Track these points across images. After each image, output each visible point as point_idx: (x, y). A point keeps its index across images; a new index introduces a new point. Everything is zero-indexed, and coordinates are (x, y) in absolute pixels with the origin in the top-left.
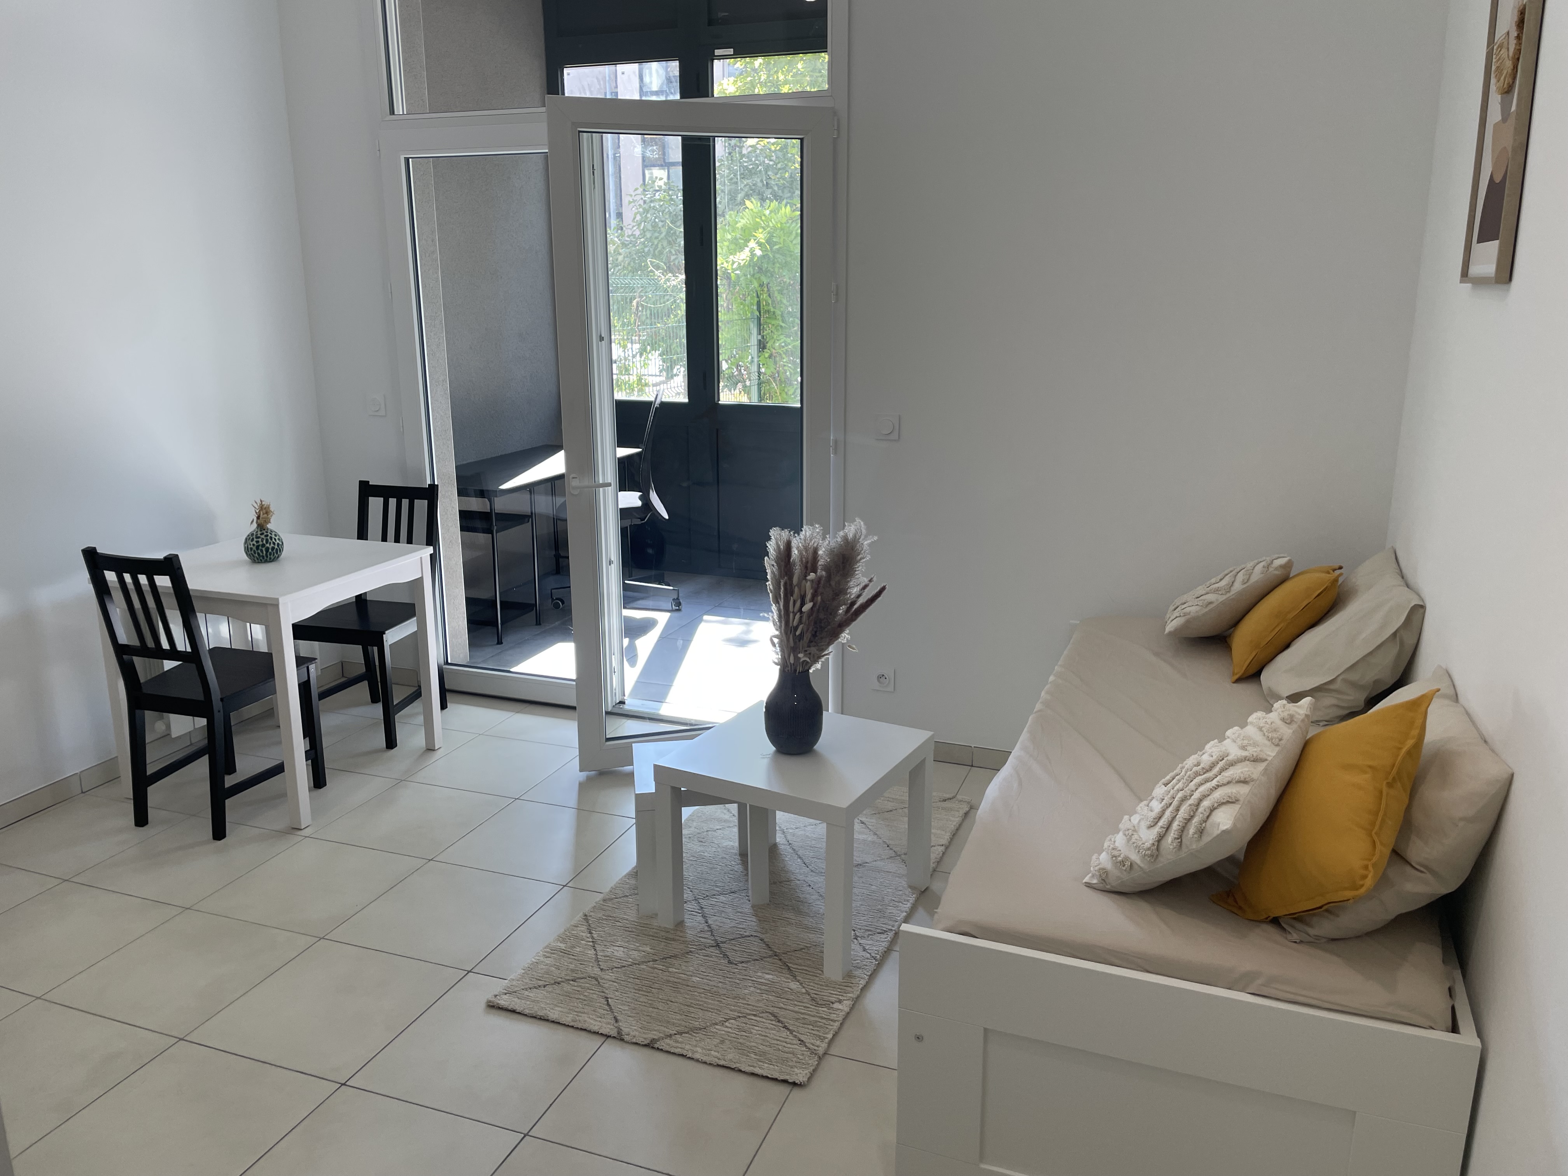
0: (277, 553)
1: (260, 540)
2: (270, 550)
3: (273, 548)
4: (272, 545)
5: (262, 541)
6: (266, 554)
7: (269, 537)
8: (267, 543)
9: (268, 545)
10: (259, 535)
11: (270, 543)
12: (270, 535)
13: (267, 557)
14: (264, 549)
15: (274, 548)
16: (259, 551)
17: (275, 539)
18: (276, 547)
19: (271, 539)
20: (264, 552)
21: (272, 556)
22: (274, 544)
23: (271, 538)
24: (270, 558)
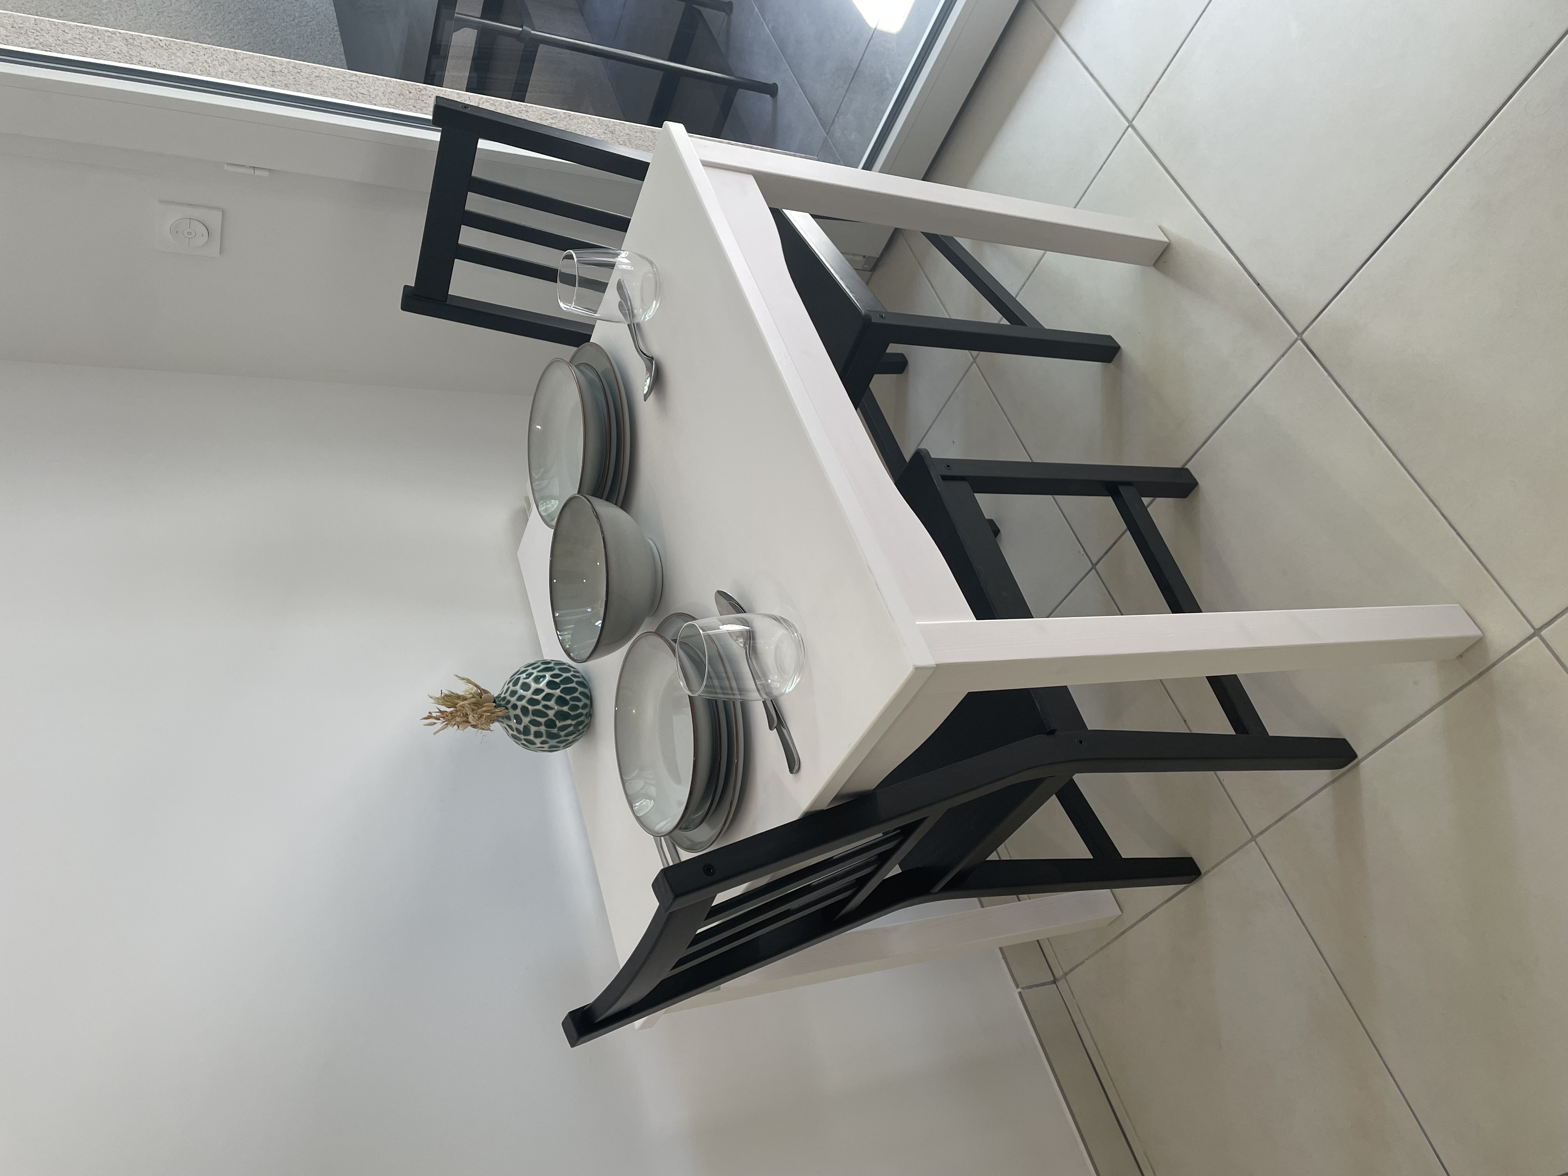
0: (574, 690)
1: (533, 729)
2: (565, 709)
3: (561, 701)
4: (552, 703)
5: (538, 724)
6: (574, 718)
7: (530, 708)
8: (544, 715)
9: (551, 713)
10: (521, 727)
11: (546, 707)
12: (524, 702)
13: (581, 715)
14: (559, 724)
15: (560, 698)
16: (563, 733)
17: (538, 691)
18: (558, 692)
19: (537, 702)
20: (569, 722)
21: (580, 704)
22: (548, 697)
23: (532, 702)
24: (585, 706)
